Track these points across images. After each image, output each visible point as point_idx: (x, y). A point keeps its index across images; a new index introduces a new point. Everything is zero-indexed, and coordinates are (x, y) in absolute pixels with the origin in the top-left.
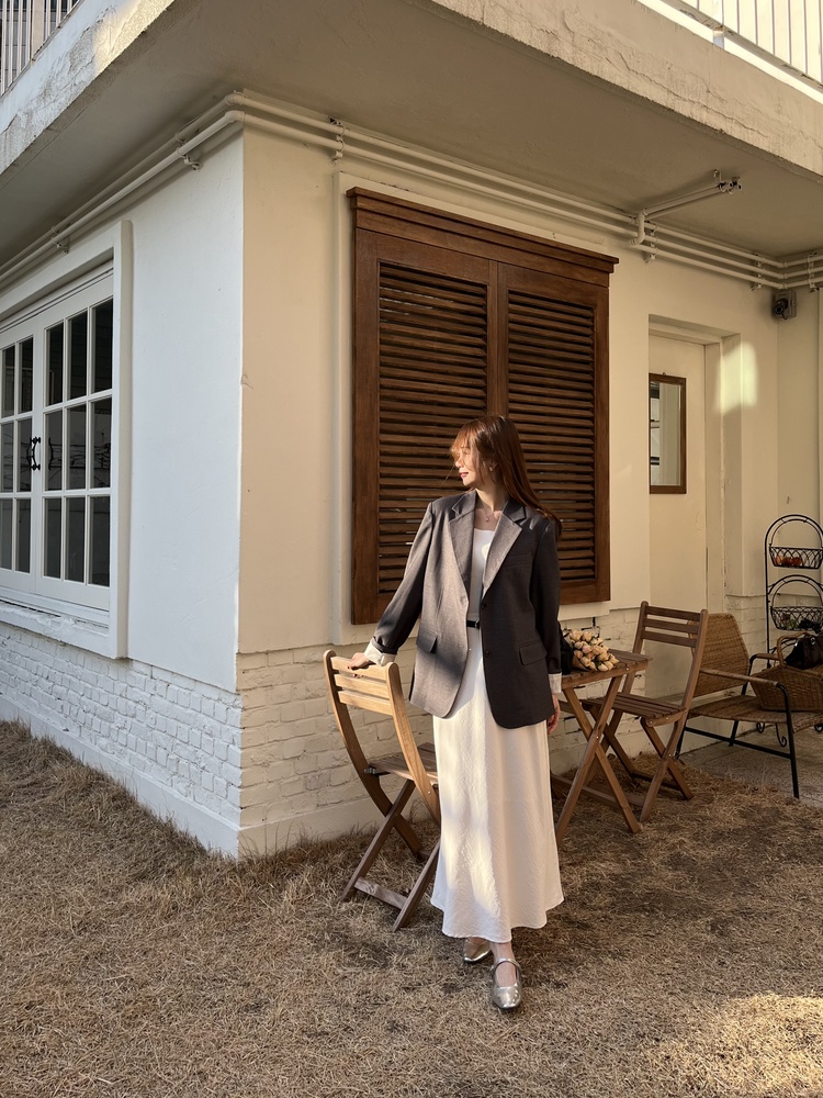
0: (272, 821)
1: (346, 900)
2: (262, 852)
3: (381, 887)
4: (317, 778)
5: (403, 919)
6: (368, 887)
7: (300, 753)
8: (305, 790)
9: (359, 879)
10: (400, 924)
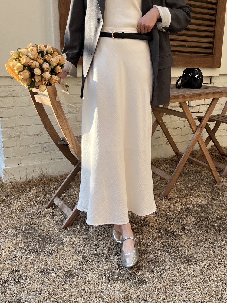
0: (23, 165)
1: (47, 208)
2: (18, 179)
3: (63, 203)
4: (50, 146)
5: (67, 222)
6: (58, 202)
7: (38, 133)
8: (43, 151)
9: (56, 198)
10: (65, 225)
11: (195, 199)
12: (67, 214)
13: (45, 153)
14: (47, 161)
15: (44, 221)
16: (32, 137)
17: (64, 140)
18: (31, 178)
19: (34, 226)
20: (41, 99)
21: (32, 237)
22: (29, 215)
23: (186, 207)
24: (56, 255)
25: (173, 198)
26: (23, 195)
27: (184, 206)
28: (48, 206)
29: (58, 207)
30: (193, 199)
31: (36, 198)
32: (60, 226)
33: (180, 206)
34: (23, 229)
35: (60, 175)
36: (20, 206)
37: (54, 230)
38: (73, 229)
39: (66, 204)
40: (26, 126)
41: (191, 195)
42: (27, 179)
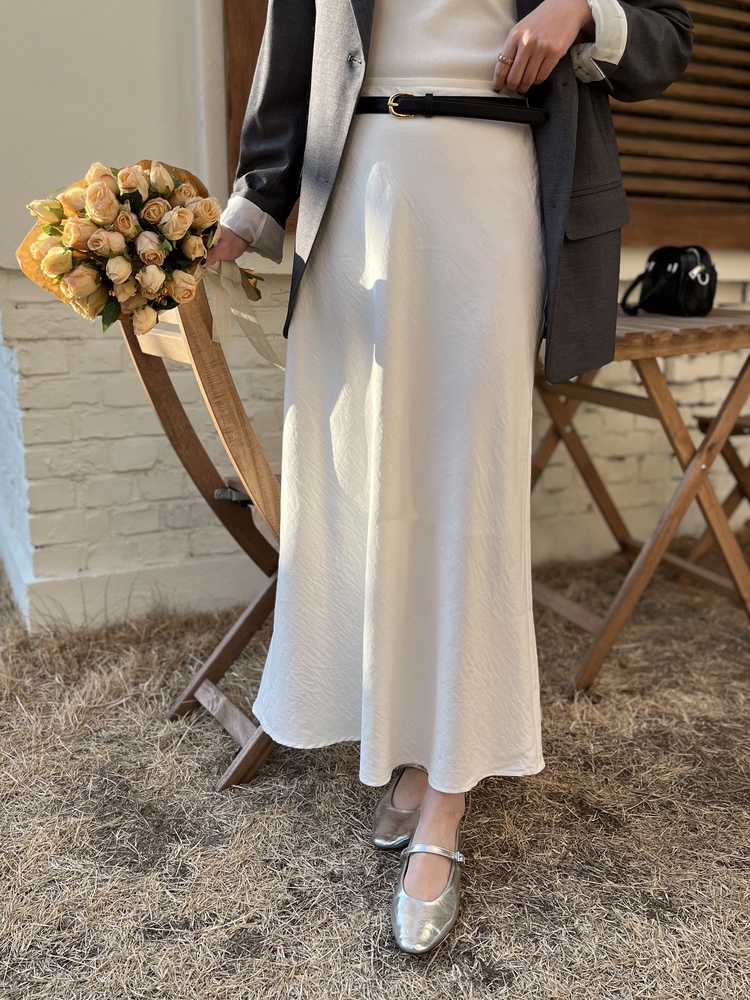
0: (95, 573)
1: (174, 719)
2: (77, 622)
3: (228, 703)
4: (187, 509)
5: (239, 767)
6: (211, 699)
7: (149, 465)
8: (163, 528)
9: (204, 684)
10: (232, 776)
11: (687, 699)
12: (241, 739)
13: (169, 534)
14: (176, 560)
15: (160, 762)
16: (128, 478)
17: (234, 485)
18: (122, 620)
19: (127, 777)
20: (159, 344)
21: (120, 814)
22: (112, 741)
23: (654, 725)
24: (197, 875)
25: (607, 694)
26: (94, 674)
27: (648, 722)
28: (178, 711)
29: (209, 715)
30: (680, 700)
31: (136, 684)
32: (214, 778)
33: (631, 720)
34: (90, 787)
35: (221, 608)
36: (79, 711)
37: (195, 794)
38: (258, 790)
39: (237, 705)
40: (108, 442)
41: (673, 685)
42: (107, 622)
